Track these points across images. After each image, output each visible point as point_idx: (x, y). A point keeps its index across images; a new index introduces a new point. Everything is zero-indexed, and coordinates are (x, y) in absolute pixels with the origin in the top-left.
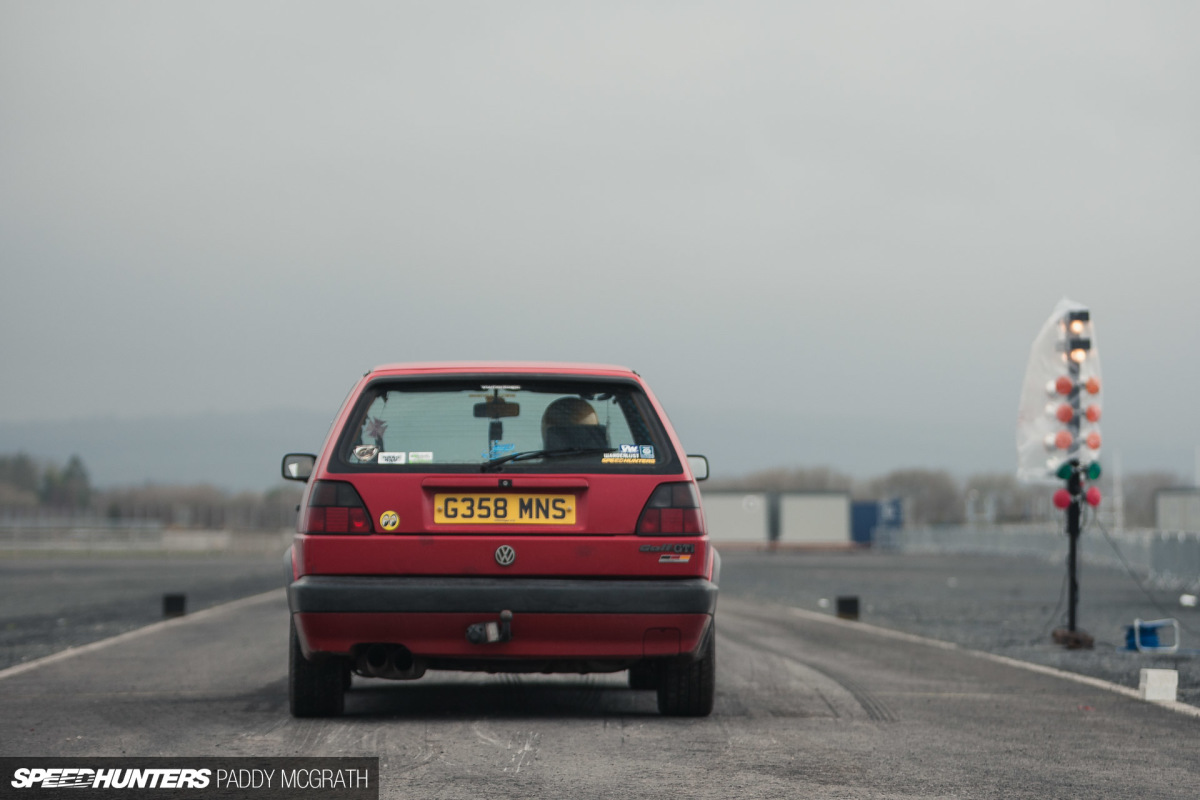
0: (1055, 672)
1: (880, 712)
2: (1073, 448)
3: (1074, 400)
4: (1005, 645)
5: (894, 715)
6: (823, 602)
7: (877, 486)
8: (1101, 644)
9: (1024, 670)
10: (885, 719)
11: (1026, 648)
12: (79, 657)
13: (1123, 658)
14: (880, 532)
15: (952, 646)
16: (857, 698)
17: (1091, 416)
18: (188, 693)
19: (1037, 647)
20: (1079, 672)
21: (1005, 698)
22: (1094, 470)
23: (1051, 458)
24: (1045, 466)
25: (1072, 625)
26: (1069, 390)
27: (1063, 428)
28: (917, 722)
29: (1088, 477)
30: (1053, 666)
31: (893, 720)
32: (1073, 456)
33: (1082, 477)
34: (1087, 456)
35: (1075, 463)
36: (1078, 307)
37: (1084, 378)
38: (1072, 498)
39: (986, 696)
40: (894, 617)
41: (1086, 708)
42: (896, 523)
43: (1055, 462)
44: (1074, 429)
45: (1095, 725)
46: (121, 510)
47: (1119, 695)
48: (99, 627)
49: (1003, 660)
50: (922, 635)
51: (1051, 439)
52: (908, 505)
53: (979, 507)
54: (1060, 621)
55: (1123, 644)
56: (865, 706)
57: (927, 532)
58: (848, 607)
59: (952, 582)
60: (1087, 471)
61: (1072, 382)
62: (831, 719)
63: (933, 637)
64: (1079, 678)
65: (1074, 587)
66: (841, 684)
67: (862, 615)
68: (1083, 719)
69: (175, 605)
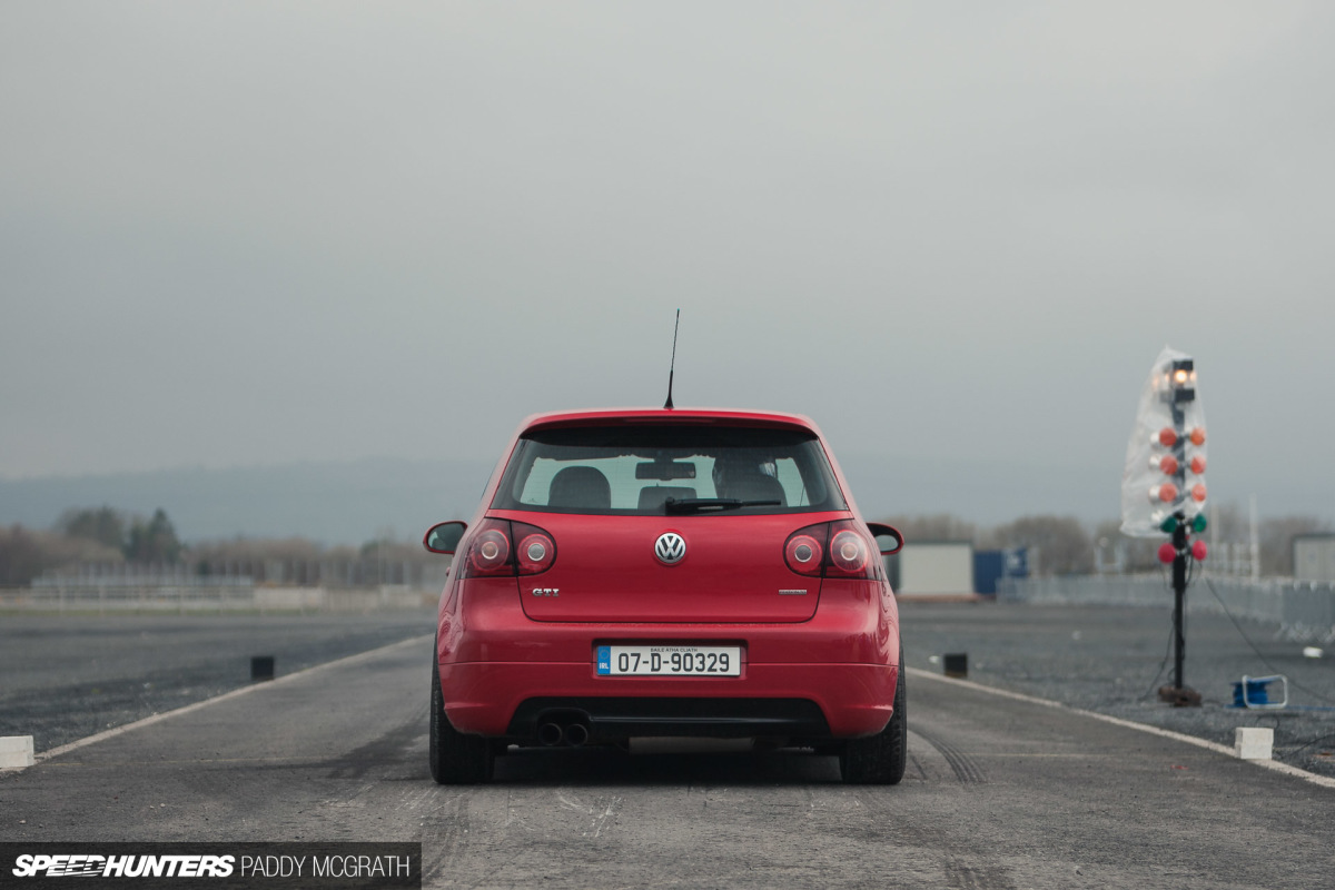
0: (1156, 731)
1: (969, 774)
2: (1178, 500)
3: (1179, 452)
4: (1109, 704)
5: (982, 776)
6: (934, 659)
7: (1002, 534)
8: (1210, 701)
9: (1127, 728)
10: (972, 780)
11: (1133, 706)
12: (165, 723)
13: (1229, 715)
14: (1004, 583)
15: (1057, 704)
16: (948, 759)
17: (1196, 468)
18: (274, 760)
19: (1143, 704)
20: (1180, 731)
21: (1099, 757)
22: (1199, 523)
23: (1156, 512)
24: (1150, 519)
25: (1179, 682)
26: (1174, 442)
27: (1168, 480)
28: (1005, 783)
29: (1193, 531)
30: (1154, 725)
31: (981, 782)
32: (1178, 508)
33: (1188, 530)
34: (1192, 509)
35: (1179, 516)
36: (1181, 357)
37: (1188, 429)
38: (1178, 553)
39: (1080, 756)
40: (1004, 674)
41: (1179, 767)
42: (1021, 573)
43: (1160, 516)
44: (1180, 481)
45: (1185, 785)
46: (210, 566)
47: (1216, 753)
48: (186, 692)
49: (1106, 718)
50: (1028, 693)
51: (1155, 492)
52: (1034, 554)
53: (1109, 556)
54: (1166, 679)
55: (1232, 702)
56: (955, 768)
57: (1054, 580)
58: (956, 665)
59: (1076, 635)
60: (1192, 524)
61: (1177, 434)
62: (918, 781)
63: (1039, 695)
64: (1178, 736)
65: (1180, 642)
66: (935, 745)
67: (971, 673)
68: (1174, 778)
69: (263, 668)
